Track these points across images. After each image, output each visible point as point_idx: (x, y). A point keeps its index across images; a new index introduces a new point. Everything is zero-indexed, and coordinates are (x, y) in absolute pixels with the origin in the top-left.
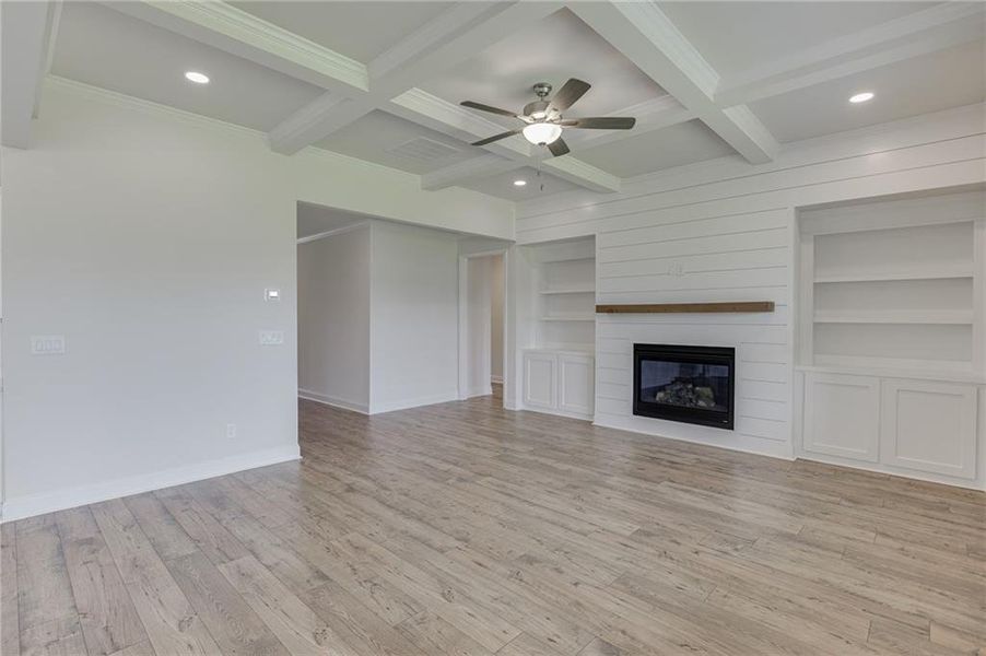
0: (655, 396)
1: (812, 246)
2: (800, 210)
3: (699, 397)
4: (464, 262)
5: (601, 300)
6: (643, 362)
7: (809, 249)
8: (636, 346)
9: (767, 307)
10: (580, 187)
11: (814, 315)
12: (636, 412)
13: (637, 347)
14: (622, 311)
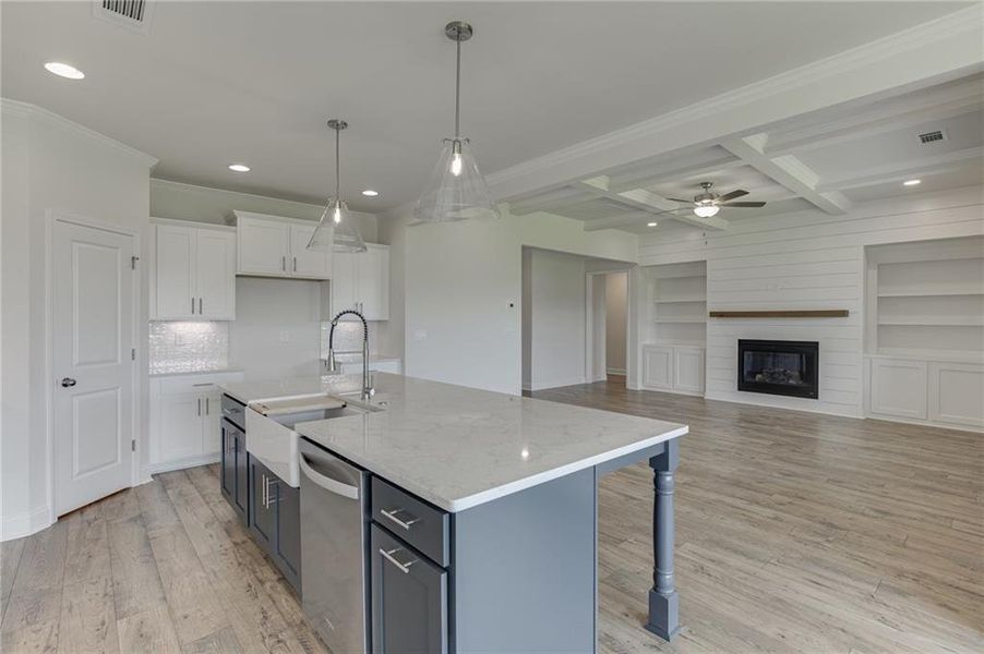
0: (754, 377)
1: (876, 271)
2: (866, 247)
3: (790, 377)
4: (590, 278)
5: (711, 308)
6: (746, 353)
7: (874, 273)
8: (740, 341)
9: (844, 314)
10: (693, 226)
11: (878, 320)
12: (739, 389)
13: (741, 343)
14: (727, 316)
